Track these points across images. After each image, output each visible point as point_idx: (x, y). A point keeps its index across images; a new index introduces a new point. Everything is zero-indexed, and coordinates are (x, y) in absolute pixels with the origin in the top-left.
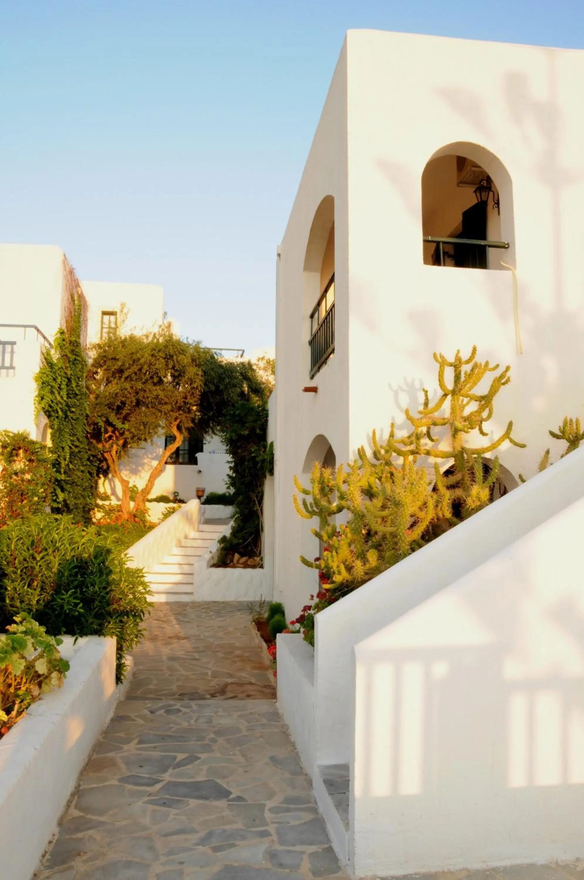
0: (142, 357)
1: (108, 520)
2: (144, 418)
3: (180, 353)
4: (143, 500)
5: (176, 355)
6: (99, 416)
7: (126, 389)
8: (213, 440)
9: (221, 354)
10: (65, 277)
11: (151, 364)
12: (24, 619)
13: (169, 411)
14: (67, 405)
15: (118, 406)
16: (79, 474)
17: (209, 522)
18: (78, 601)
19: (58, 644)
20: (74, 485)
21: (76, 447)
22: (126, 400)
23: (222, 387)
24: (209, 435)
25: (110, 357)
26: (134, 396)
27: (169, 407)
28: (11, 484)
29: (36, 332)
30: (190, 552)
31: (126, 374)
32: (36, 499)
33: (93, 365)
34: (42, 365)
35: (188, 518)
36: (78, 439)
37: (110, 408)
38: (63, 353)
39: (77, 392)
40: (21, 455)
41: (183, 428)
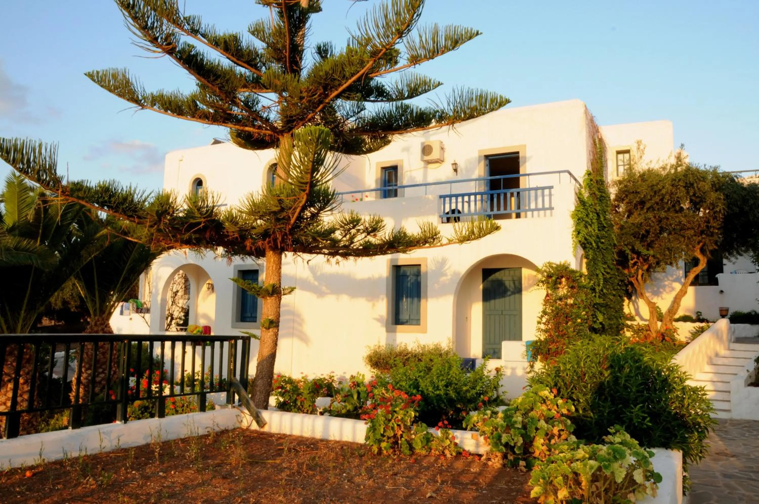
0: (663, 187)
1: (637, 339)
2: (668, 243)
3: (700, 180)
4: (670, 320)
5: (696, 182)
6: (625, 245)
7: (650, 219)
8: (738, 261)
9: (741, 177)
10: (588, 125)
11: (672, 194)
12: (617, 431)
13: (692, 236)
14: (598, 237)
15: (643, 234)
16: (611, 297)
17: (739, 340)
18: (646, 415)
19: (651, 457)
20: (607, 307)
21: (608, 273)
22: (650, 229)
23: (747, 208)
24: (734, 256)
25: (631, 191)
26: (658, 225)
27: (692, 232)
28: (556, 308)
29: (569, 176)
30: (722, 369)
31: (648, 205)
32: (579, 320)
33: (615, 200)
34: (576, 204)
35: (718, 336)
36: (608, 266)
37: (635, 237)
38: (591, 192)
39: (605, 225)
40: (564, 283)
41: (707, 250)
